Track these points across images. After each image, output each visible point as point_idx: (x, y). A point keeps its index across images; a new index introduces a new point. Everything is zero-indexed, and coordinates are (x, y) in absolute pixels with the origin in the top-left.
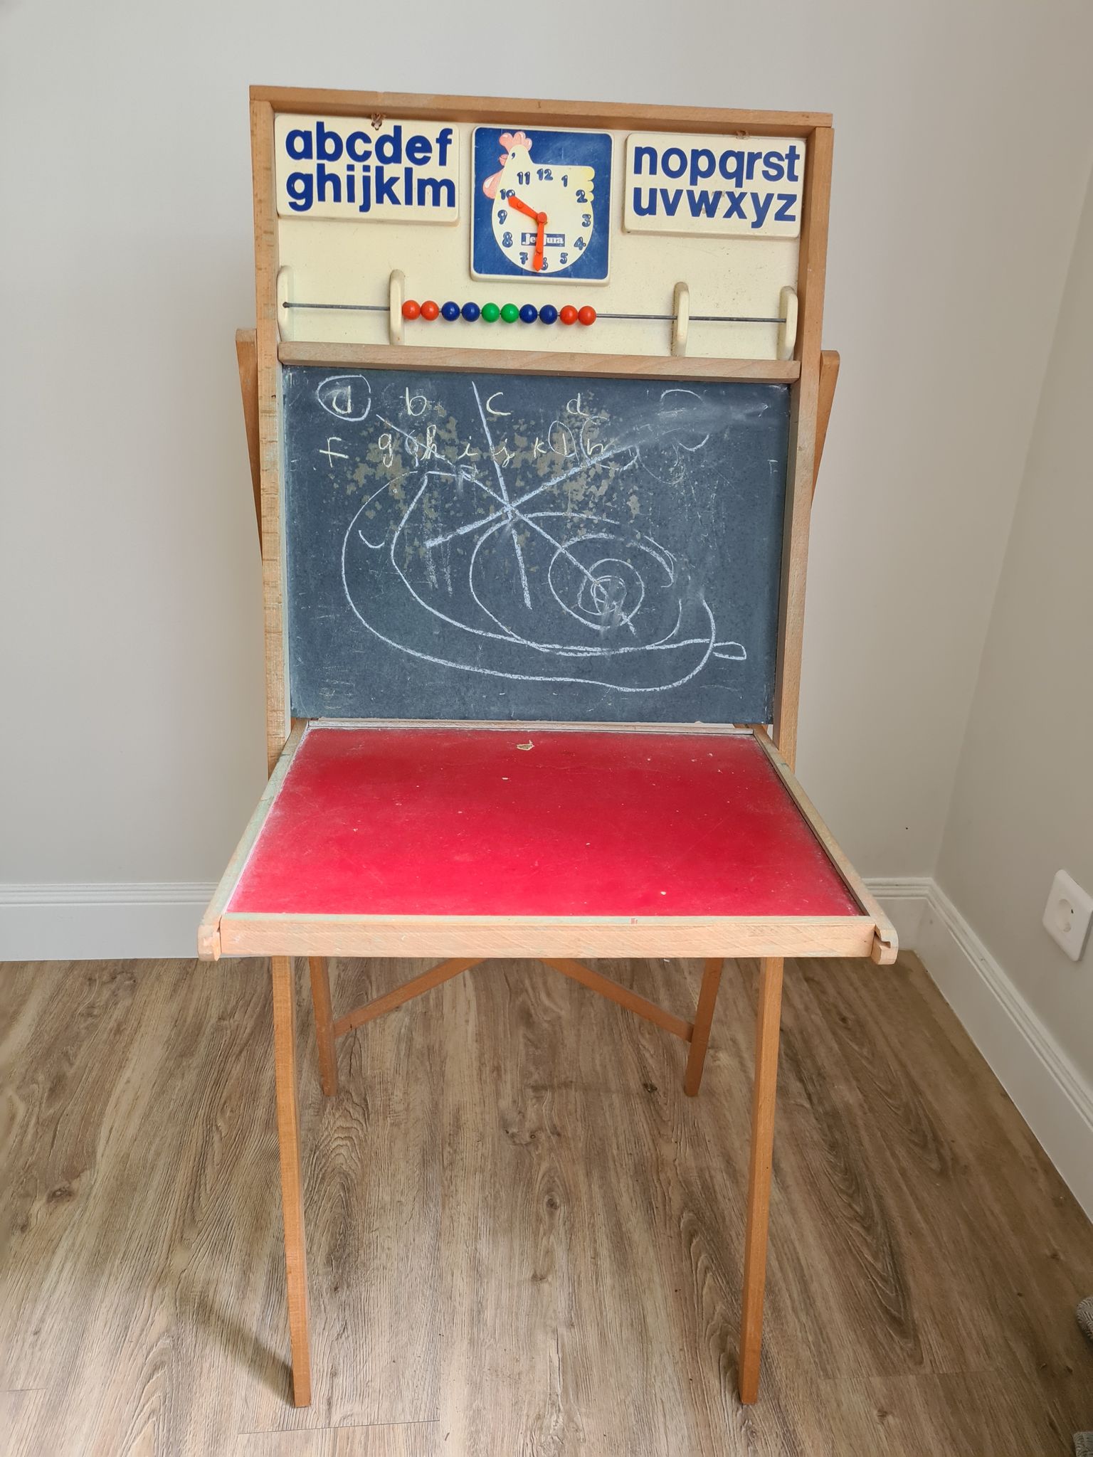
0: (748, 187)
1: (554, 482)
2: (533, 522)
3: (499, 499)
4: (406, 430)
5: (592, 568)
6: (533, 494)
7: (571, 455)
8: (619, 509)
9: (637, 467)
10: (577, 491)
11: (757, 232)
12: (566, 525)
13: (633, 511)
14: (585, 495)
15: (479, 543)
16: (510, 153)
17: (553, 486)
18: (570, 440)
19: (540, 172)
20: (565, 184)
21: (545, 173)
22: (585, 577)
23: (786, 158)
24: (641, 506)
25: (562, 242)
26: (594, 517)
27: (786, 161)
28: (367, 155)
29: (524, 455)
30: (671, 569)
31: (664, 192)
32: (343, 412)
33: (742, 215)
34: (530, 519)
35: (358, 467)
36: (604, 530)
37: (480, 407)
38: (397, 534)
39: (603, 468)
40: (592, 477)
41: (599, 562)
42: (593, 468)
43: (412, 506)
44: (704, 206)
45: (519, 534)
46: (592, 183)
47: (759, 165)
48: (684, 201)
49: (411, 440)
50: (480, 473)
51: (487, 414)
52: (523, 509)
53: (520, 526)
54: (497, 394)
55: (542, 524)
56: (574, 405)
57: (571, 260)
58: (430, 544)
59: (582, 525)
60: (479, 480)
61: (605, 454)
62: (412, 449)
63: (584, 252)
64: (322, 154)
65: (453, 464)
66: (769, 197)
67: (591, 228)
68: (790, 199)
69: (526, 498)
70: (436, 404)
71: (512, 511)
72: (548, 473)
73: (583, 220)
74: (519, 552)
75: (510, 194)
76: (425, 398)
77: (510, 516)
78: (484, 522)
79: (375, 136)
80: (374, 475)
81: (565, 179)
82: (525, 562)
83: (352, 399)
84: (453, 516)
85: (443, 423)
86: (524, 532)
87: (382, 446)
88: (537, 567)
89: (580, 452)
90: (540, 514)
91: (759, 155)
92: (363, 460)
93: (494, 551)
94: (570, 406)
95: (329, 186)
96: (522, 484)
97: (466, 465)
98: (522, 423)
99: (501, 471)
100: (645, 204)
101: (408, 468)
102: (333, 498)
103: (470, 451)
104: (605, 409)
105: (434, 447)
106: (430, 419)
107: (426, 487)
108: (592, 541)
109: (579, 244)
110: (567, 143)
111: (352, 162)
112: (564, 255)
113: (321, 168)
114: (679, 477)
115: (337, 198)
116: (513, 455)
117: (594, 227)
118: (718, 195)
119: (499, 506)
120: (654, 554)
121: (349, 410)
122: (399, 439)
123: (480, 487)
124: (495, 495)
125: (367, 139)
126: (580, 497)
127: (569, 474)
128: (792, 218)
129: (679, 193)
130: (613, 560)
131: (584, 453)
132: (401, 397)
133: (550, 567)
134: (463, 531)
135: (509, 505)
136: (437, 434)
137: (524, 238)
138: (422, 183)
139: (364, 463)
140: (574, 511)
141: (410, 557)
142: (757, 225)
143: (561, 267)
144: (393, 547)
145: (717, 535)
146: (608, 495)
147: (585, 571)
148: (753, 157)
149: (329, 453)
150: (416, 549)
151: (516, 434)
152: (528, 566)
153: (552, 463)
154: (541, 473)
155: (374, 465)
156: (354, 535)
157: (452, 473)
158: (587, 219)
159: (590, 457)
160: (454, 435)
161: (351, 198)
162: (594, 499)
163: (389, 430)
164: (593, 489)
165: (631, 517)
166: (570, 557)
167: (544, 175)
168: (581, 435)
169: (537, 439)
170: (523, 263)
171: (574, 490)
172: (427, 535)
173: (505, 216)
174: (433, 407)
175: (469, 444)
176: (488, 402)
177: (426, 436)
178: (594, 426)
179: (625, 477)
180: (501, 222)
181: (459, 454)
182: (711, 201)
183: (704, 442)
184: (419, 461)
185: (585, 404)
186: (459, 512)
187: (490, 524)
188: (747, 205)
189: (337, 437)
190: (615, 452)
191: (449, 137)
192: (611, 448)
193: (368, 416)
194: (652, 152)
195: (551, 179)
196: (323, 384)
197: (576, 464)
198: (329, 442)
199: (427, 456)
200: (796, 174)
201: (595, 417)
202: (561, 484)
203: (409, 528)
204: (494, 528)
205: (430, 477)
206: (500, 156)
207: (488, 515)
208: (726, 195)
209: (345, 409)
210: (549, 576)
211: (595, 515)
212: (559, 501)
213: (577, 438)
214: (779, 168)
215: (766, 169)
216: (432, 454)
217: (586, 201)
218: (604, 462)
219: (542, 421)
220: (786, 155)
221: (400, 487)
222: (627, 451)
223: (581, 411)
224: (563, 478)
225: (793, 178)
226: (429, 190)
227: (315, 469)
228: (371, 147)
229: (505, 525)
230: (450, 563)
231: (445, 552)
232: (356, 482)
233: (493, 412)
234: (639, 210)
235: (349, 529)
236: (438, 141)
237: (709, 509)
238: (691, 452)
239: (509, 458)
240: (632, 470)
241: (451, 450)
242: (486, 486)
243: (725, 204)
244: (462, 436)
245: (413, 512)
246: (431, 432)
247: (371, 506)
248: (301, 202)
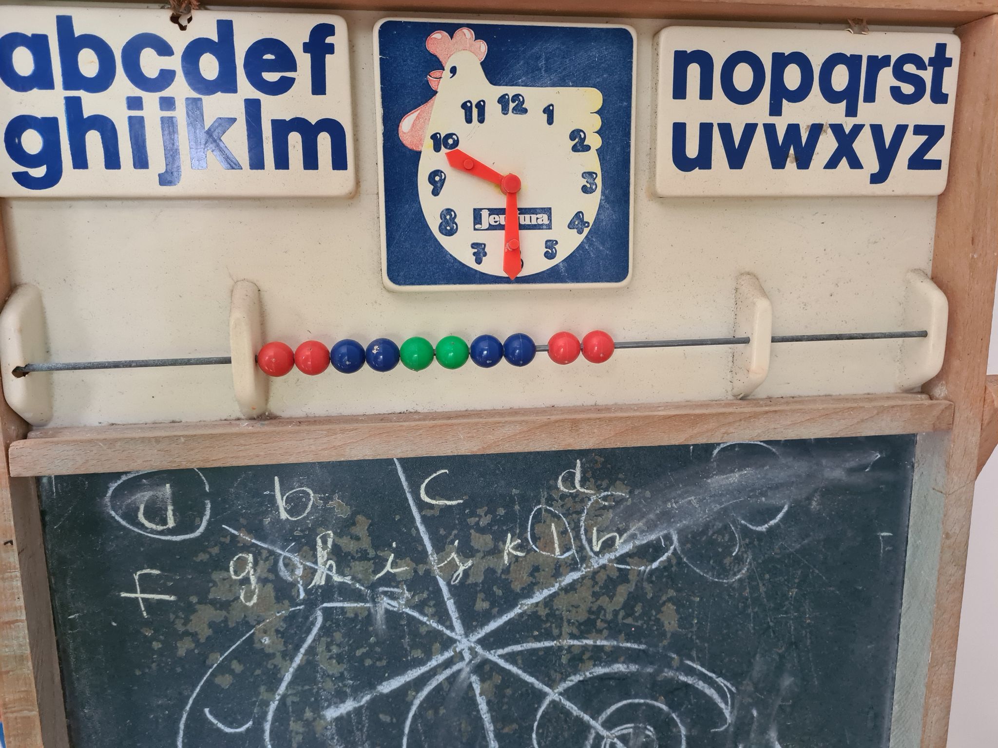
0: (867, 113)
1: (539, 596)
2: (507, 660)
3: (448, 632)
4: (279, 543)
5: (604, 716)
6: (505, 618)
7: (567, 555)
8: (645, 626)
9: (674, 561)
10: (577, 607)
11: (879, 189)
12: (560, 659)
13: (667, 627)
14: (590, 612)
15: (417, 703)
16: (448, 68)
17: (537, 604)
18: (563, 533)
19: (503, 101)
20: (550, 121)
21: (513, 101)
22: (593, 731)
23: (929, 65)
24: (681, 620)
25: (546, 222)
26: (604, 643)
27: (930, 69)
28: (167, 77)
29: (491, 562)
30: (726, 703)
31: (726, 129)
32: (160, 528)
33: (855, 163)
34: (501, 656)
35: (194, 611)
36: (622, 659)
37: (409, 496)
38: (273, 706)
39: (619, 570)
40: (601, 584)
41: (614, 708)
42: (603, 570)
43: (298, 660)
44: (792, 151)
45: (483, 680)
46: (598, 117)
47: (886, 78)
48: (759, 144)
49: (290, 559)
50: (413, 596)
51: (421, 505)
52: (487, 642)
53: (483, 669)
54: (438, 473)
55: (520, 662)
56: (569, 480)
57: (563, 252)
58: (331, 713)
59: (585, 657)
60: (414, 607)
61: (622, 547)
62: (292, 572)
63: (586, 237)
64: (73, 79)
65: (367, 588)
66: (901, 130)
67: (597, 196)
68: (933, 133)
69: (493, 626)
70: (330, 498)
71: (471, 649)
72: (529, 585)
73: (584, 182)
74: (483, 707)
75: (450, 141)
76: (311, 492)
77: (467, 656)
78: (423, 669)
79: (179, 41)
80: (226, 620)
81: (549, 112)
82: (494, 720)
83: (174, 504)
84: (370, 666)
85: (345, 527)
86: (490, 677)
87: (236, 573)
88: (515, 726)
89: (581, 549)
90: (517, 648)
91: (886, 61)
92: (203, 601)
93: (442, 711)
94: (564, 481)
95: (93, 140)
96: (486, 605)
97: (389, 586)
98: (483, 514)
99: (450, 591)
100: (692, 150)
101: (286, 602)
102: (154, 665)
103: (394, 564)
104: (623, 480)
105: (331, 566)
106: (323, 522)
107: (321, 629)
108: (602, 678)
109: (577, 222)
110: (553, 46)
111: (137, 92)
112: (551, 244)
113: (73, 106)
114: (739, 571)
115: (112, 161)
116: (470, 563)
117: (603, 193)
118: (816, 130)
119: (449, 643)
120: (701, 685)
121: (171, 523)
122: (267, 559)
123: (414, 618)
124: (440, 628)
125: (164, 49)
126: (582, 617)
127: (564, 583)
128: (936, 165)
129: (750, 129)
130: (636, 701)
131: (588, 549)
132: (267, 493)
133: (536, 724)
134: (386, 687)
135: (464, 640)
136: (335, 545)
137: (477, 215)
138: (281, 128)
139: (206, 604)
140: (573, 636)
141: (300, 738)
142: (878, 178)
143: (547, 265)
144: (267, 727)
145: (797, 647)
146: (629, 607)
147: (593, 722)
148: (877, 63)
149: (139, 595)
150: (308, 724)
151: (472, 531)
152: (499, 725)
153: (536, 569)
154: (517, 587)
155: (225, 605)
156: (196, 716)
157: (367, 602)
158: (591, 181)
159: (597, 554)
160: (366, 543)
161: (141, 161)
162: (605, 615)
163: (247, 548)
164: (604, 601)
165: (663, 634)
166: (568, 704)
167: (512, 105)
168: (582, 523)
169: (509, 535)
170: (479, 261)
171: (573, 606)
172: (326, 700)
173: (443, 181)
174: (326, 503)
175: (393, 555)
176: (423, 486)
177: (316, 550)
178: (604, 507)
179: (654, 578)
180: (435, 193)
181: (375, 572)
182: (804, 141)
183: (780, 516)
184: (305, 590)
185: (589, 475)
186: (380, 659)
187: (433, 672)
188: (864, 146)
189: (152, 568)
190: (638, 543)
191: (329, 40)
192: (633, 537)
193: (207, 529)
194: (704, 59)
195: (525, 111)
196: (116, 485)
197: (573, 566)
198: (136, 577)
199: (319, 580)
200: (944, 91)
201: (606, 493)
202: (548, 602)
203: (295, 695)
204: (441, 678)
205: (327, 612)
206: (428, 73)
207: (429, 659)
208: (829, 131)
209: (164, 522)
210: (534, 736)
211: (606, 639)
212: (548, 625)
213: (576, 528)
214: (918, 82)
215: (897, 83)
216: (329, 578)
217: (588, 148)
218: (621, 559)
219: (517, 507)
220: (930, 59)
221: (273, 633)
222: (658, 540)
223: (582, 486)
224: (553, 590)
225: (939, 97)
226: (295, 139)
227: (114, 624)
228: (174, 63)
229: (459, 671)
230: (369, 737)
231: (360, 722)
232: (194, 635)
233: (434, 502)
234: (682, 162)
235: (188, 708)
236: (307, 48)
237: (786, 613)
238: (761, 533)
239: (460, 571)
240: (666, 567)
241: (358, 567)
242: (425, 615)
243: (827, 145)
244: (380, 542)
245: (300, 668)
246: (325, 542)
247: (223, 668)
248: (39, 172)
